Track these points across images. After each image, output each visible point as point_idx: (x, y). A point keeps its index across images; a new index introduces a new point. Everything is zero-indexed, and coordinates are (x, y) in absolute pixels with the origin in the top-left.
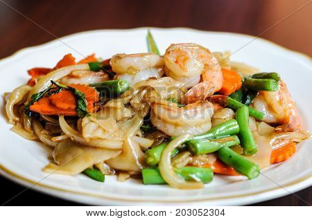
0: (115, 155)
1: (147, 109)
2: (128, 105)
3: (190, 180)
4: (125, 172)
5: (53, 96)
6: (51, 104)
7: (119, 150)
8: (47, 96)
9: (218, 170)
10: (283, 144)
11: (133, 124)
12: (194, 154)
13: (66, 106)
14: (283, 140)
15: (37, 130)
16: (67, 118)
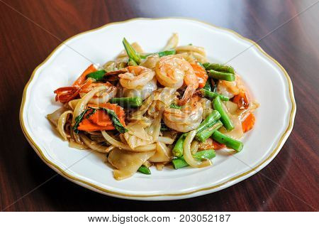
0: (152, 154)
1: (161, 116)
2: (146, 114)
3: (203, 160)
4: (160, 163)
5: (92, 117)
6: (92, 123)
7: (154, 150)
8: (86, 117)
9: (216, 147)
10: (246, 116)
11: (155, 128)
12: (200, 142)
13: (105, 124)
14: (245, 113)
15: (87, 142)
16: (108, 132)
